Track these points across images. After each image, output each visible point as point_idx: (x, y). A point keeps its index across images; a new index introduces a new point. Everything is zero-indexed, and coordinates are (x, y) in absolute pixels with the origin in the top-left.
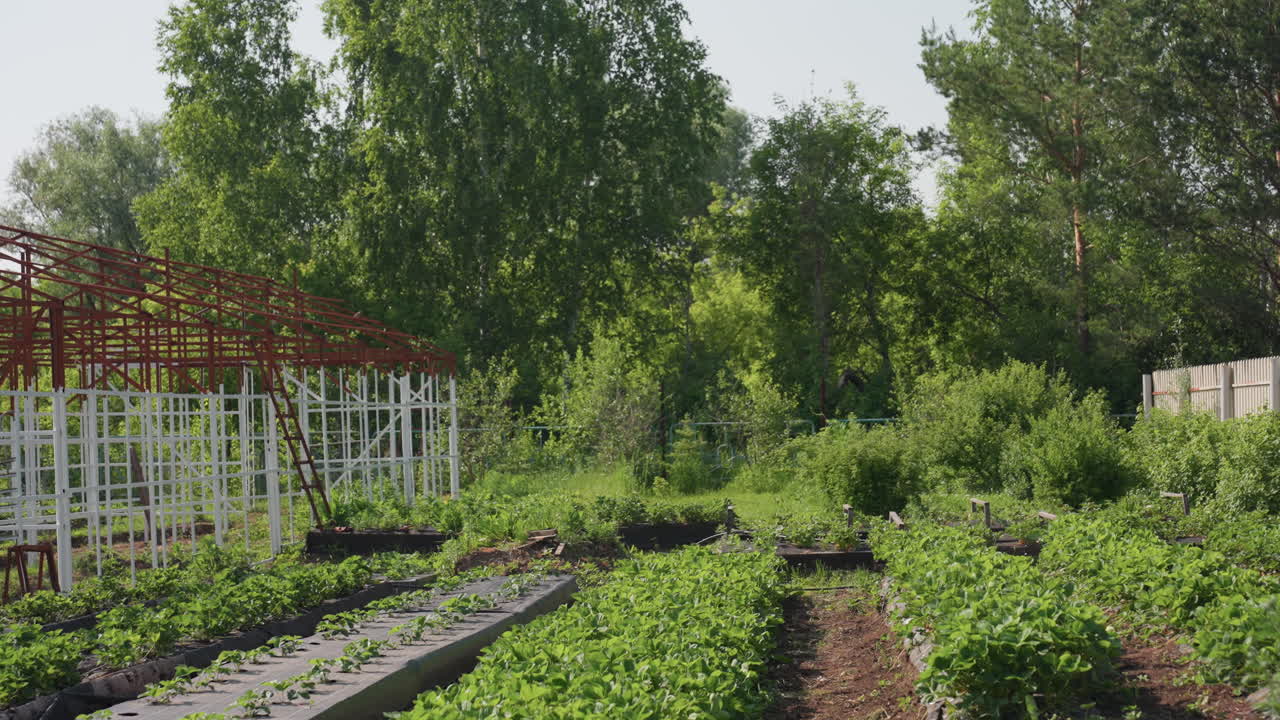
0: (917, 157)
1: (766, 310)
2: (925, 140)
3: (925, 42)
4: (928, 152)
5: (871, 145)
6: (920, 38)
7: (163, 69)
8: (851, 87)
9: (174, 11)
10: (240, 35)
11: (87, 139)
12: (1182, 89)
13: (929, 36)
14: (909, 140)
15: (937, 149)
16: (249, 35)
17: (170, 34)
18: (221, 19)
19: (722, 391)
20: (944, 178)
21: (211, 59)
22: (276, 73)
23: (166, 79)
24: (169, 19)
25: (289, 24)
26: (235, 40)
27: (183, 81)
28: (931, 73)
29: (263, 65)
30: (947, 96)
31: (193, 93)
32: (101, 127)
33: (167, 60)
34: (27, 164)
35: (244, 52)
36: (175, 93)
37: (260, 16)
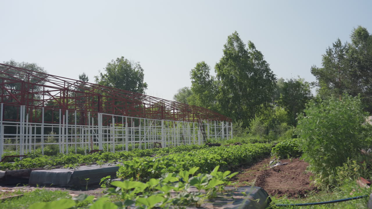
0: (311, 86)
1: (286, 113)
2: (313, 84)
3: (312, 68)
4: (313, 86)
5: (303, 85)
6: (311, 68)
7: (191, 79)
8: (299, 76)
9: (192, 70)
10: (202, 73)
11: (184, 91)
12: (359, 73)
13: (313, 67)
14: (310, 84)
15: (315, 85)
16: (203, 73)
17: (192, 73)
18: (199, 70)
19: (276, 124)
20: (317, 91)
21: (198, 77)
22: (208, 78)
23: (191, 80)
24: (191, 71)
25: (210, 71)
26: (201, 74)
27: (194, 80)
28: (312, 73)
29: (206, 77)
30: (315, 76)
31: (195, 82)
32: (186, 89)
33: (191, 77)
34: (175, 95)
35: (203, 75)
36: (192, 82)
37: (205, 70)
